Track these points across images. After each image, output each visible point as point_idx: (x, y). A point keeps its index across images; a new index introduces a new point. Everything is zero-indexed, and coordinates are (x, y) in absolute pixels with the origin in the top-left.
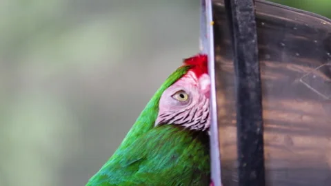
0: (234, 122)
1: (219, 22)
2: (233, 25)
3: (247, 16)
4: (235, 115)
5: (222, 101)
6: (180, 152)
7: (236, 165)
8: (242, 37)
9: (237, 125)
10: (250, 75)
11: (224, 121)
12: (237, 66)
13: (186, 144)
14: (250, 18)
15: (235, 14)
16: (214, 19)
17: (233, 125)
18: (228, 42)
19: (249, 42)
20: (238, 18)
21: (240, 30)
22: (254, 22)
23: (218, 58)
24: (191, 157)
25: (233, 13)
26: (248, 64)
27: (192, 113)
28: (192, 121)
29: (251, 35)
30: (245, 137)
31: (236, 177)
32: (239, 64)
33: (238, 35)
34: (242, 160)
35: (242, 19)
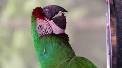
0: (116, 35)
1: (111, 8)
2: (115, 9)
3: (119, 6)
4: (116, 33)
5: (112, 29)
6: (52, 42)
7: (116, 46)
8: (118, 12)
9: (116, 36)
10: (120, 22)
11: (113, 35)
12: (116, 20)
13: (51, 39)
14: (120, 7)
15: (116, 6)
16: (110, 7)
17: (115, 36)
18: (114, 13)
19: (120, 13)
20: (117, 7)
21: (117, 10)
22: (121, 8)
23: (111, 18)
24: (55, 41)
25: (115, 5)
26: (119, 19)
27: (46, 30)
28: (48, 32)
29: (120, 12)
30: (119, 39)
31: (116, 50)
32: (117, 19)
33: (117, 11)
34: (118, 45)
35: (118, 7)
